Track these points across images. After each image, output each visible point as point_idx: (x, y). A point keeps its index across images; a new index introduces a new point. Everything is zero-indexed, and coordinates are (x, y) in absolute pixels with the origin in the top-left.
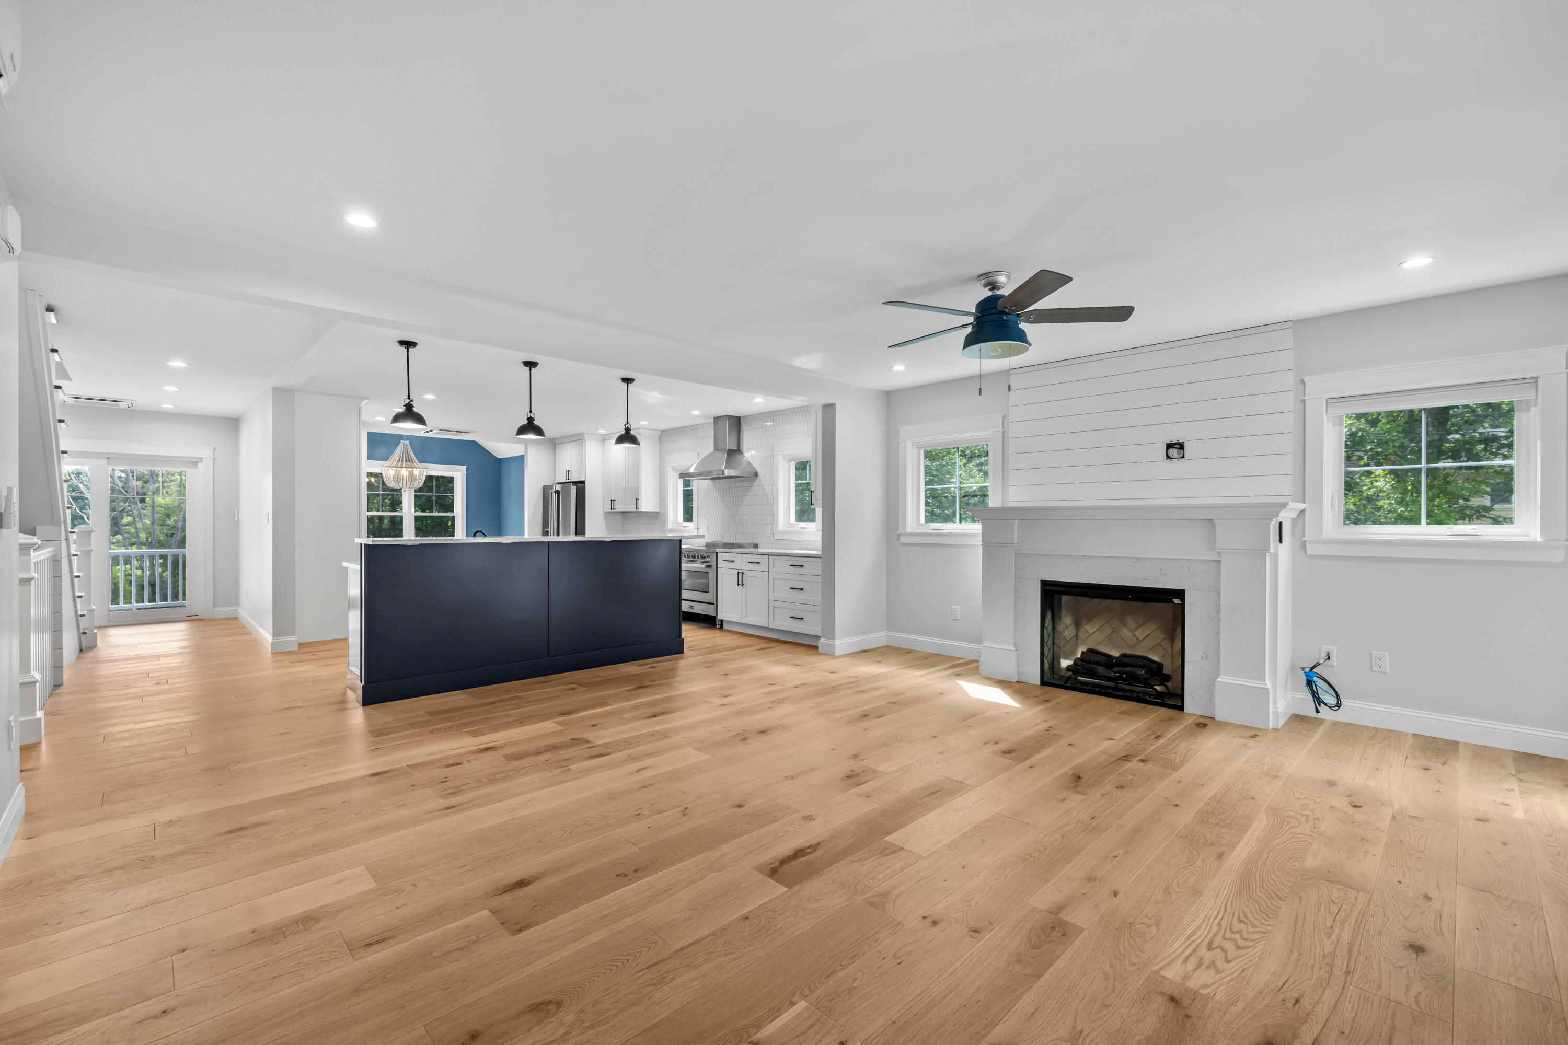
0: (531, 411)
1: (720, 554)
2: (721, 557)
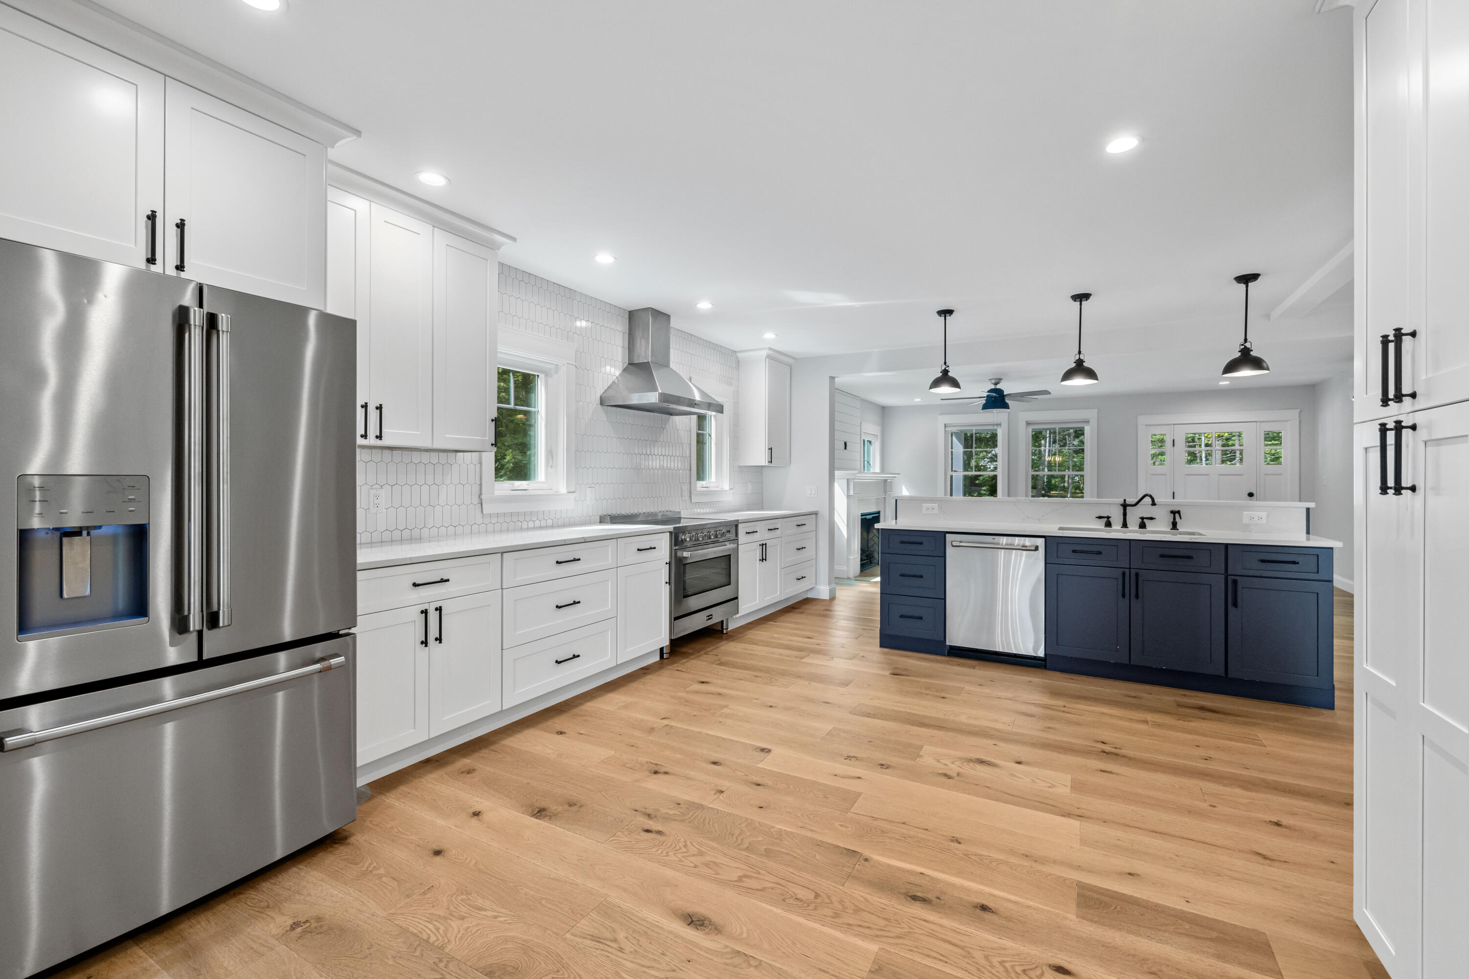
0: (1080, 353)
1: (740, 526)
2: (742, 529)
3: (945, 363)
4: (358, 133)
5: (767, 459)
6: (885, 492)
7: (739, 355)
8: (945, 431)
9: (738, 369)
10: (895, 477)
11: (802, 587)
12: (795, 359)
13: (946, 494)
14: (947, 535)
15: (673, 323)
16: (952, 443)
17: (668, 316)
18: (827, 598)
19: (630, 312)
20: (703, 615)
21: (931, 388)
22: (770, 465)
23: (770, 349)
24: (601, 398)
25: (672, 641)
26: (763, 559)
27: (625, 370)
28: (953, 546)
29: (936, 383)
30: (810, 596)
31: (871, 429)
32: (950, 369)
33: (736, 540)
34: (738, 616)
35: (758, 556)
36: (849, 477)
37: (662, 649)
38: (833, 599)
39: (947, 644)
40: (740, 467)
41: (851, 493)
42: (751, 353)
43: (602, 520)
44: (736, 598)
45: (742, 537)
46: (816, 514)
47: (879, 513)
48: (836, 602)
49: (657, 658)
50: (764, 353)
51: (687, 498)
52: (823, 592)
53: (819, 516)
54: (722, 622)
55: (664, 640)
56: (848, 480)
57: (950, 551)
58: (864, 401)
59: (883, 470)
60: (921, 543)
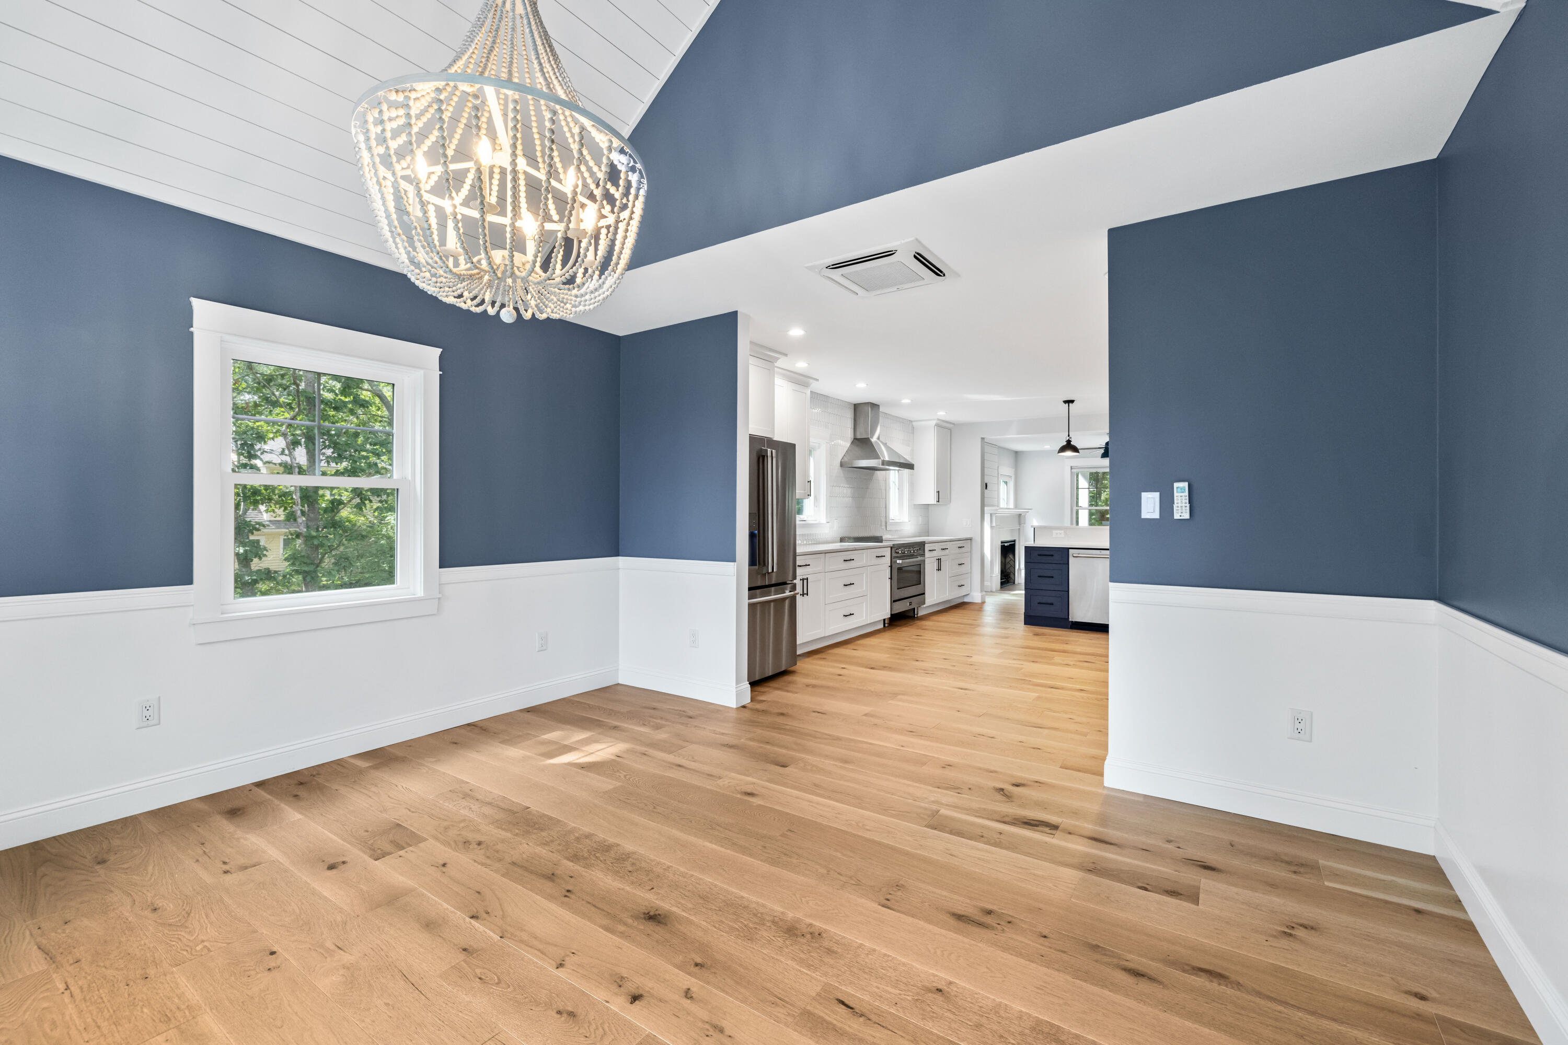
1: (926, 545)
2: (927, 547)
3: (1069, 436)
4: (786, 355)
5: (936, 499)
6: (1020, 524)
7: (914, 423)
8: (1071, 472)
9: (913, 433)
10: (1028, 512)
11: (962, 591)
12: (954, 424)
13: (1072, 524)
14: (1070, 550)
15: (881, 409)
16: (1077, 480)
17: (878, 406)
18: (980, 601)
19: (855, 405)
20: (907, 602)
21: (1059, 453)
22: (938, 503)
23: (938, 419)
24: (841, 462)
25: (891, 615)
26: (939, 569)
27: (852, 443)
28: (1074, 557)
29: (1063, 449)
30: (966, 600)
31: (1007, 470)
32: (1072, 440)
33: (923, 555)
34: (924, 606)
35: (936, 567)
36: (992, 512)
37: (884, 620)
38: (983, 603)
39: (1070, 620)
40: (914, 505)
41: (994, 524)
42: (923, 423)
43: (842, 540)
44: (924, 594)
45: (927, 554)
46: (971, 539)
47: (1014, 541)
48: (986, 604)
49: (882, 626)
50: (934, 422)
51: (884, 527)
52: (976, 597)
53: (973, 541)
54: (914, 609)
55: (887, 614)
56: (991, 515)
57: (1071, 560)
58: (1000, 447)
59: (1016, 506)
60: (1052, 556)
